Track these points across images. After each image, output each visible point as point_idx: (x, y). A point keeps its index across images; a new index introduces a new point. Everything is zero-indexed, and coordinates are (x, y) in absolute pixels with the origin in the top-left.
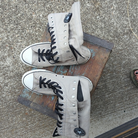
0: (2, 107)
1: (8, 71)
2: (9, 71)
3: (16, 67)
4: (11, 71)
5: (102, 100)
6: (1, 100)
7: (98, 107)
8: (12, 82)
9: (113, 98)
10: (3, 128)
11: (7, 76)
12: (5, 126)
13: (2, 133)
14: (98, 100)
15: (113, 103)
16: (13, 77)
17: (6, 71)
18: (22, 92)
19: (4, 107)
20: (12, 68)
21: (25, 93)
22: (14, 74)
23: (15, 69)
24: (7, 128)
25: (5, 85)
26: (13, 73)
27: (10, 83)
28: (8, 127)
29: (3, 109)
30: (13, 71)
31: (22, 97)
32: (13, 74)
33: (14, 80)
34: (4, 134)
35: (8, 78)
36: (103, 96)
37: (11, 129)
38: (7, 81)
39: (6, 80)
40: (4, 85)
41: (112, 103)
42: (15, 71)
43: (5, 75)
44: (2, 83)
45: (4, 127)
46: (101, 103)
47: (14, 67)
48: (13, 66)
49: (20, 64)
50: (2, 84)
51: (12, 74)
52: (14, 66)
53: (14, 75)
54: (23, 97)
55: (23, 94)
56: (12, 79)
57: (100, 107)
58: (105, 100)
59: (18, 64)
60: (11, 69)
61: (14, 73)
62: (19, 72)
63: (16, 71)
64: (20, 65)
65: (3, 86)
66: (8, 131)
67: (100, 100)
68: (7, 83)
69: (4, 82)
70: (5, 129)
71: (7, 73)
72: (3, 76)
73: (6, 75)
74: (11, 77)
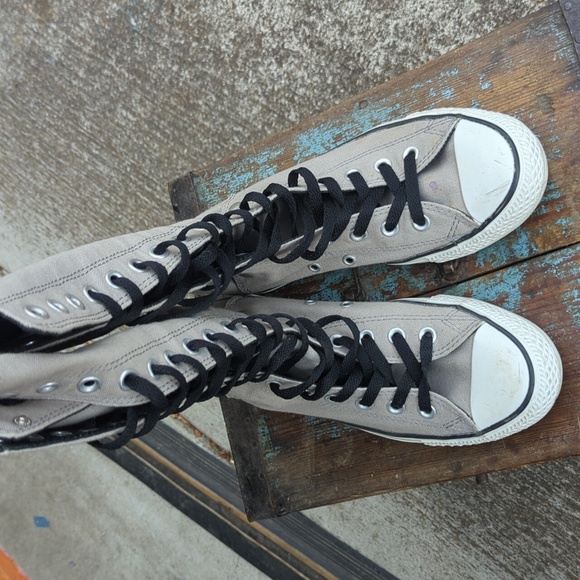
0: (204, 119)
1: (331, 10)
2: (335, 14)
3: (369, 21)
4: (340, 23)
5: (524, 488)
6: (221, 92)
7: (485, 494)
8: (306, 68)
9: (570, 533)
10: (150, 190)
11: (312, 26)
12: (158, 188)
13: (136, 201)
14: (511, 475)
15: (550, 546)
16: (324, 53)
17: (326, 5)
18: (210, 175)
19: (207, 124)
20: (354, 12)
21: (215, 190)
22: (339, 43)
23: (361, 28)
24: (160, 200)
25: (275, 52)
26: (341, 34)
27: (296, 61)
28: (164, 203)
29: (200, 131)
30: (344, 28)
31: (195, 188)
32: (335, 40)
33: (317, 66)
34: (137, 210)
35: (309, 36)
36: (543, 483)
37: (167, 218)
38: (293, 45)
39: (296, 40)
40: (274, 46)
41: (545, 544)
42: (352, 34)
43: (309, 14)
44: (273, 33)
45: (155, 190)
46: (510, 497)
47: (363, 17)
48: (365, 9)
49: (391, 28)
50: (271, 40)
51: (332, 36)
52: (367, 12)
53: (335, 50)
54: (197, 194)
55: (208, 187)
56: (318, 54)
57: (492, 503)
58: (534, 503)
59: (387, 16)
60: (347, 12)
61: (342, 42)
62: (359, 55)
63: (356, 37)
64: (388, 34)
65: (267, 50)
66: (154, 215)
67: (515, 481)
68: (288, 53)
69: (283, 38)
70: (151, 196)
71: (321, 17)
72: (300, 8)
73: (312, 18)
74: (321, 44)
